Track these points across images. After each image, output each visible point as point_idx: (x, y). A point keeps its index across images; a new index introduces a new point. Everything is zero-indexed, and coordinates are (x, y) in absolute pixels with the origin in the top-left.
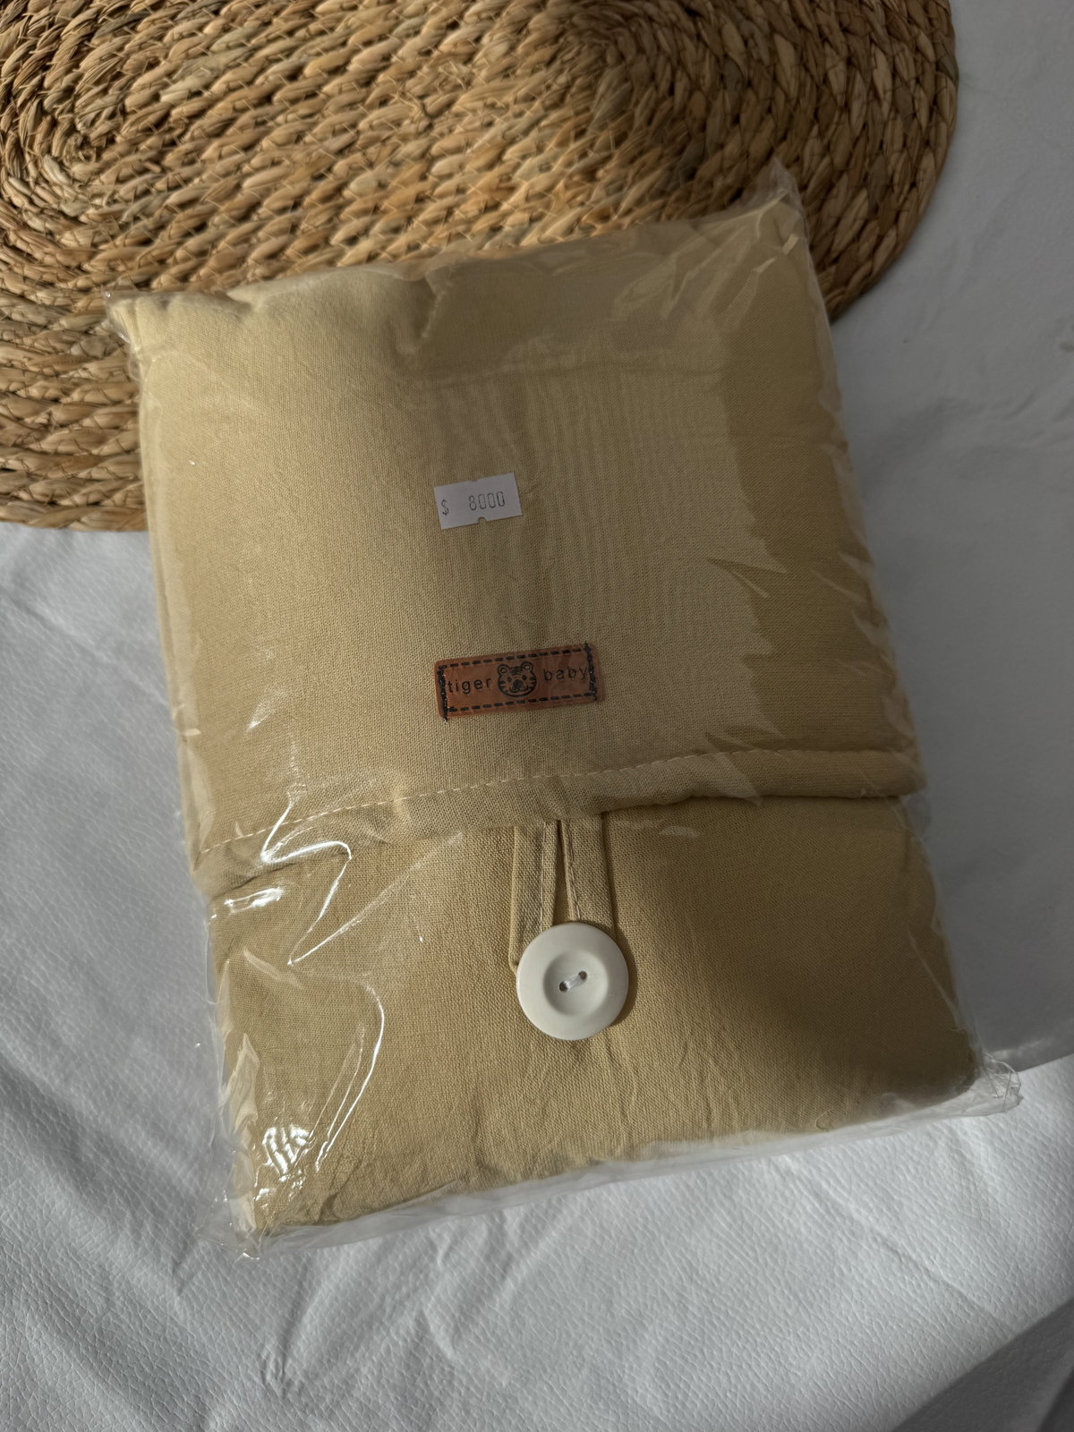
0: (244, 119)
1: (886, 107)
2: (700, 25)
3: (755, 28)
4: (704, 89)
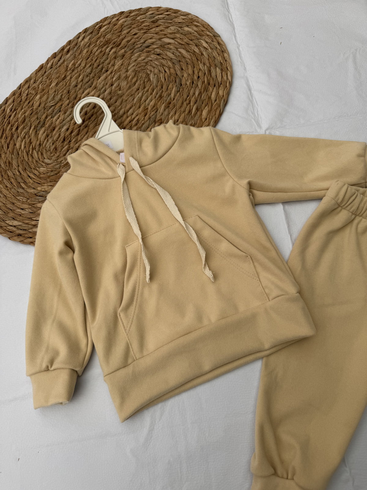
1: (210, 50)
2: (162, 56)
3: (173, 50)
4: (171, 67)
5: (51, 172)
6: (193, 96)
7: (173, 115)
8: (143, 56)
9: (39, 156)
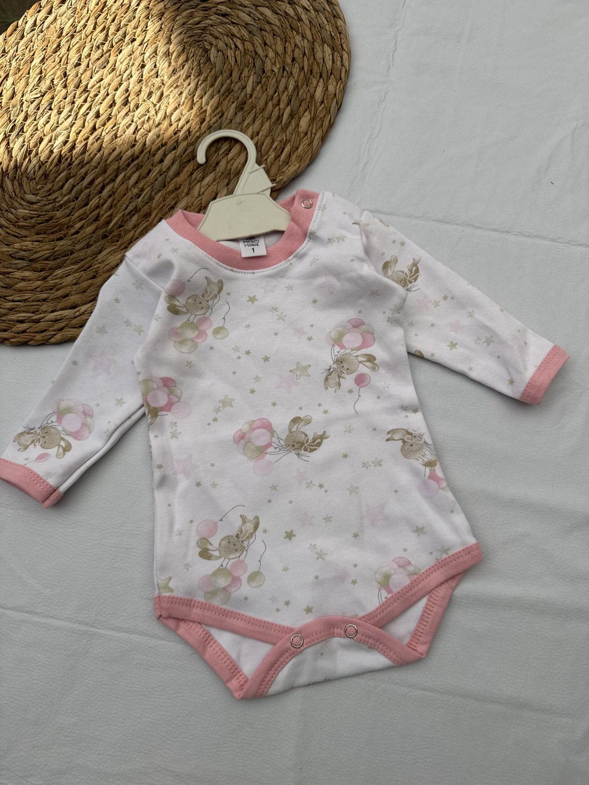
0: (90, 141)
1: (312, 11)
2: (229, 18)
3: (250, 9)
4: (246, 39)
5: (37, 217)
6: (284, 92)
7: (251, 123)
8: (196, 17)
9: (15, 188)
